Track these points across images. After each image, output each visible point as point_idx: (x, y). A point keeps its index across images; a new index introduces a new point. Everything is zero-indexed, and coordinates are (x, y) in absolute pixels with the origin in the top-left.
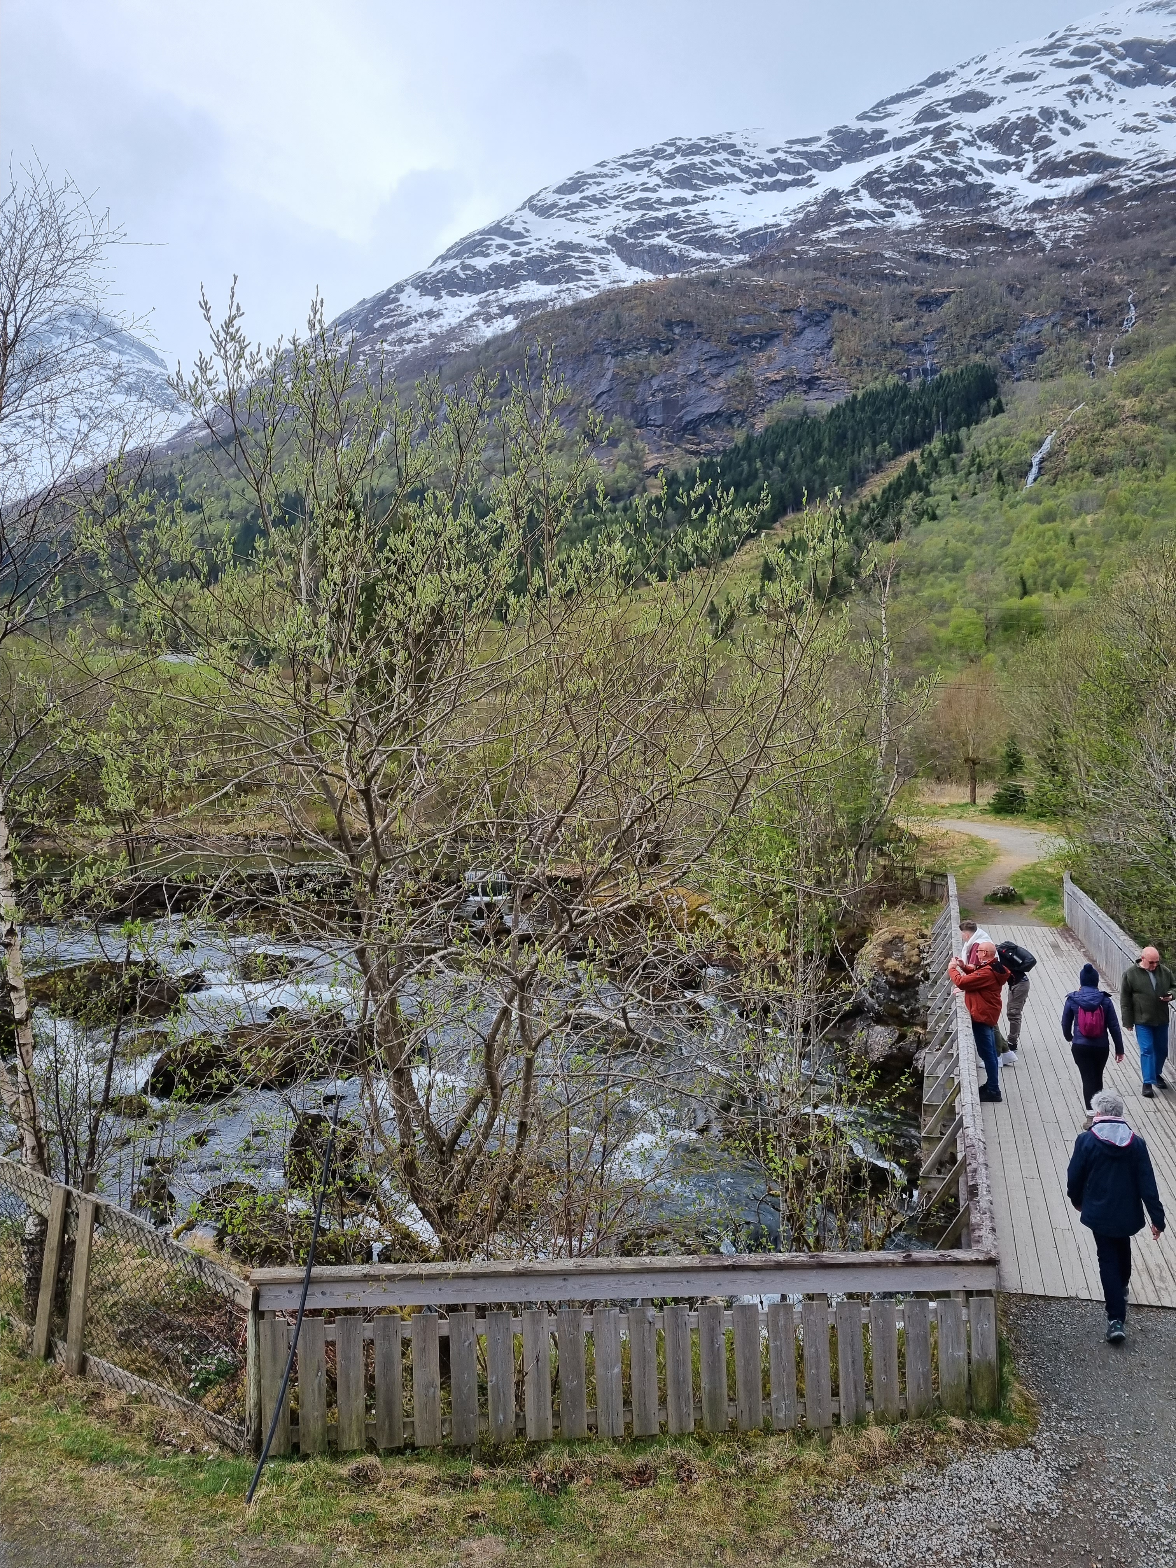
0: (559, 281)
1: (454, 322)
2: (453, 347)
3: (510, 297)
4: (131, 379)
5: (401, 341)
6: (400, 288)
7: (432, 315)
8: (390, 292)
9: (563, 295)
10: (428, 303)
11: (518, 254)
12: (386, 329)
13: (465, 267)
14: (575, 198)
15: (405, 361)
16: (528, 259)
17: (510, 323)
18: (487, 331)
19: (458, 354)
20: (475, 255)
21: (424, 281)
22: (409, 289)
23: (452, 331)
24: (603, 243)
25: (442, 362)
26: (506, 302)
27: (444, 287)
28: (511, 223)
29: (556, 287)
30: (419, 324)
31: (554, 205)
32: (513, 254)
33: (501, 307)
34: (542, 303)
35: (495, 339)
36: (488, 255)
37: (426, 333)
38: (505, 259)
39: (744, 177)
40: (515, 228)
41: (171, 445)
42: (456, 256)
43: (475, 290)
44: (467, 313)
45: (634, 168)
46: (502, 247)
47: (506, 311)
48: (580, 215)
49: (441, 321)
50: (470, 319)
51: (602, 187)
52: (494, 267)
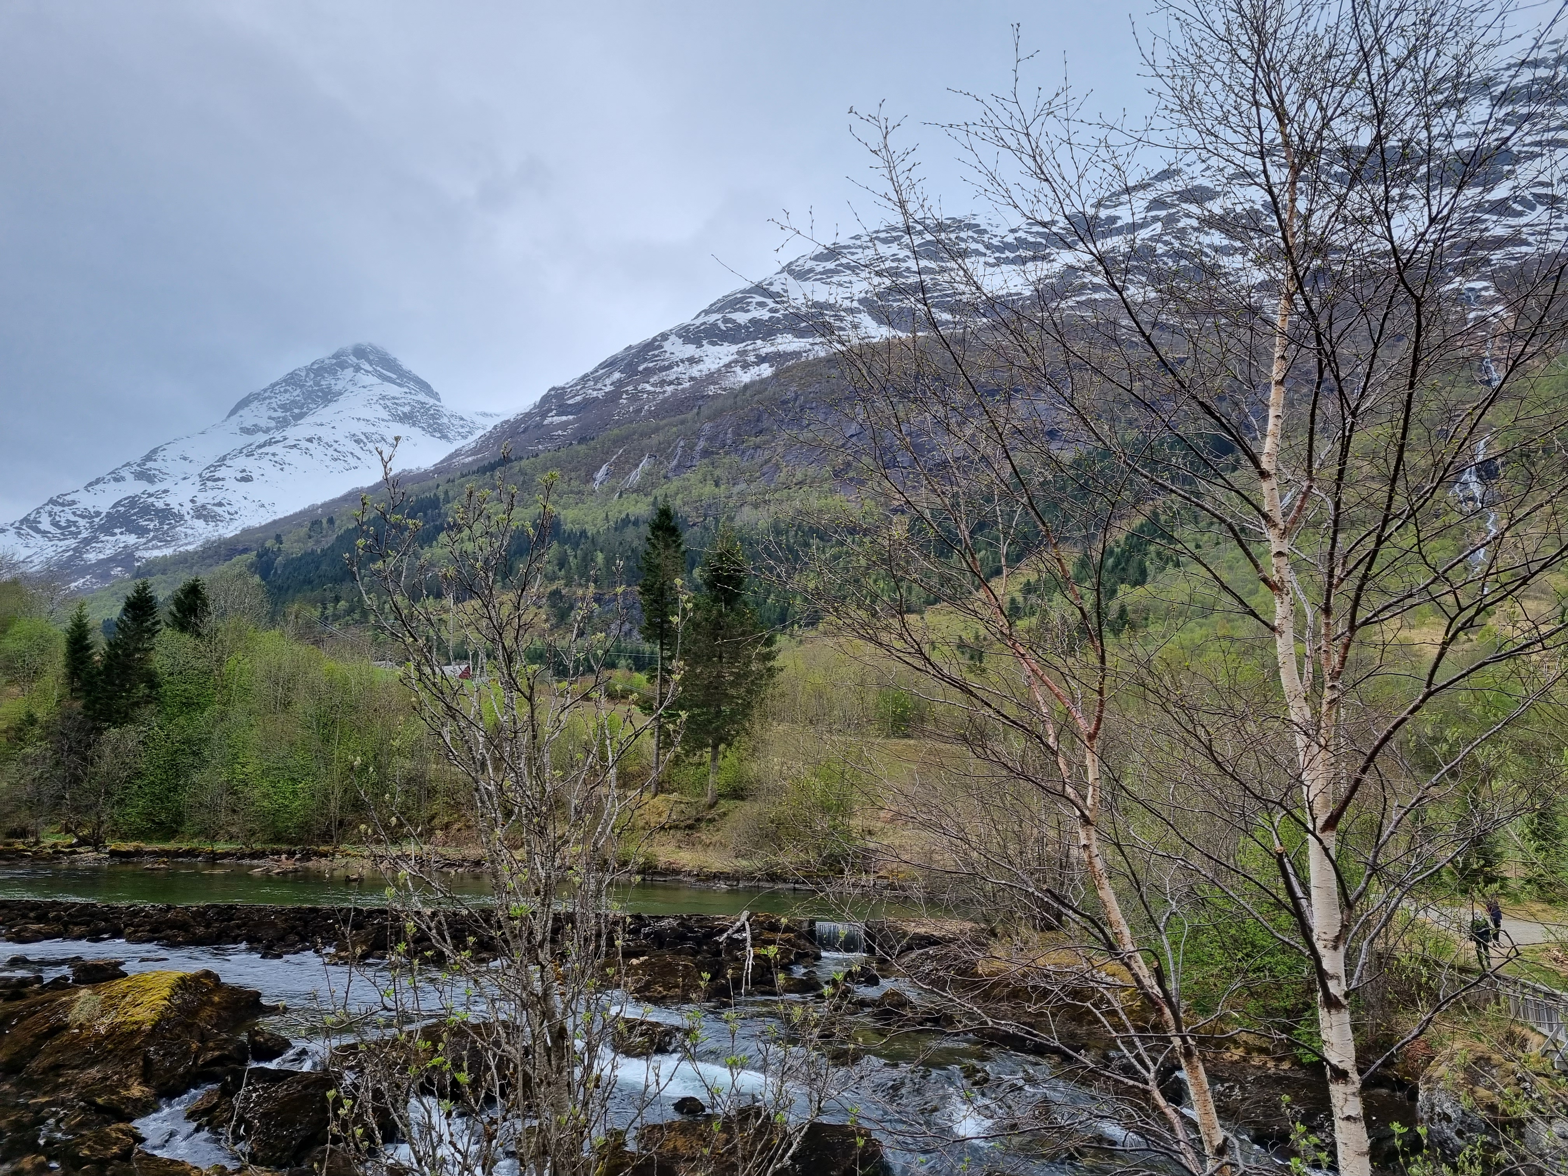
0: (813, 336)
1: (714, 367)
2: (711, 390)
3: (767, 349)
4: (407, 409)
5: (663, 383)
6: (664, 337)
7: (692, 361)
8: (655, 339)
9: (816, 347)
10: (690, 350)
11: (776, 311)
12: (649, 372)
13: (726, 321)
14: (831, 265)
15: (665, 400)
16: (785, 316)
17: (766, 370)
18: (745, 377)
19: (716, 396)
20: (736, 310)
21: (688, 331)
22: (673, 338)
23: (711, 375)
24: (855, 304)
25: (700, 402)
26: (763, 352)
27: (706, 337)
28: (771, 284)
29: (811, 340)
30: (682, 368)
31: (811, 270)
32: (772, 311)
33: (757, 356)
34: (797, 354)
35: (753, 383)
36: (748, 311)
37: (686, 377)
38: (764, 314)
39: (988, 252)
40: (774, 289)
41: (439, 469)
42: (718, 311)
43: (734, 341)
44: (726, 360)
45: (885, 241)
46: (762, 305)
47: (762, 360)
48: (835, 279)
49: (700, 366)
50: (728, 366)
51: (855, 257)
52: (754, 322)
